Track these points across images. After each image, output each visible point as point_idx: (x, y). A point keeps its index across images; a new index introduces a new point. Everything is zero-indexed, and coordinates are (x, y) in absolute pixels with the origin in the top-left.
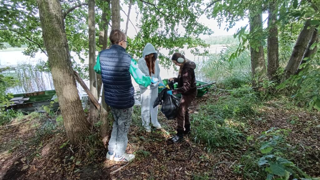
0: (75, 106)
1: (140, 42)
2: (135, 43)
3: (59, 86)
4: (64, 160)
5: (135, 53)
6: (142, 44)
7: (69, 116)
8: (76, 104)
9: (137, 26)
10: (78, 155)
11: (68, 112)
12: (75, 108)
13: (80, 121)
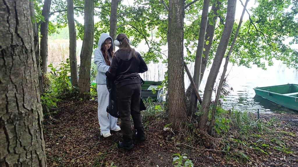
0: (181, 93)
1: (253, 30)
2: (245, 32)
3: (172, 74)
4: (167, 138)
5: (244, 44)
6: (255, 32)
7: (174, 102)
8: (181, 92)
9: (251, 10)
10: (178, 137)
11: (174, 98)
12: (180, 95)
13: (182, 108)
